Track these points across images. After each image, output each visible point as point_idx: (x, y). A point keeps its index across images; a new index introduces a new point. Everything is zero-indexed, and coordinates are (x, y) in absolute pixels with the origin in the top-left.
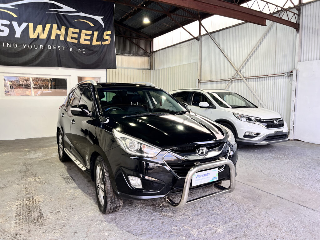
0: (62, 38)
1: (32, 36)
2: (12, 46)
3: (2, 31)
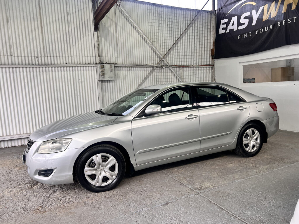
2: (248, 35)
3: (243, 24)
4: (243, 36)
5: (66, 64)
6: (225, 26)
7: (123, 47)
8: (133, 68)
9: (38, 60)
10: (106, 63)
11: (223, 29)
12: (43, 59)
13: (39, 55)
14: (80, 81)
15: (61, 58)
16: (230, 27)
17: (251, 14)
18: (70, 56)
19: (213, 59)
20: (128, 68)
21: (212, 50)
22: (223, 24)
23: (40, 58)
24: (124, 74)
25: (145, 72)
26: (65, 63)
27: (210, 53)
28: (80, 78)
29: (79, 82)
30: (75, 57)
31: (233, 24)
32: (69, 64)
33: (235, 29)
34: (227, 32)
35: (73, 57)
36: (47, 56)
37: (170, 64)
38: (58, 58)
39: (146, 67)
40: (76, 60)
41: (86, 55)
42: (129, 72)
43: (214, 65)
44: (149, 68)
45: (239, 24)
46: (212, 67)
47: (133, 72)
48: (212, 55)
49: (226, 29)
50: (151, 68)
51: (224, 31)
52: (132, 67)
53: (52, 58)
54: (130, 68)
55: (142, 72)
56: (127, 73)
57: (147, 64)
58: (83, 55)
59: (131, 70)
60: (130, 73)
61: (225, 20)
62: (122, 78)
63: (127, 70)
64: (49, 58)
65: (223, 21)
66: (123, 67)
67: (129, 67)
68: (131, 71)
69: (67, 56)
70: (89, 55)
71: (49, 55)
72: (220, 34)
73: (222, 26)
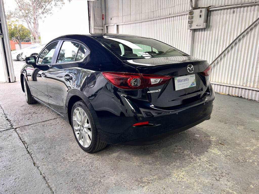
8: (239, 9)
20: (232, 10)
23: (154, 12)
24: (224, 19)
26: (169, 13)
28: (178, 28)
29: (176, 32)
30: (177, 6)
32: (172, 14)
35: (175, 6)
38: (165, 9)
40: (177, 10)
42: (231, 15)
47: (238, 15)
52: (237, 7)
54: (235, 10)
56: (230, 17)
59: (235, 12)
60: (233, 17)
63: (230, 13)
67: (234, 8)
68: (235, 14)
69: (171, 6)
70: (188, 2)
71: (159, 9)
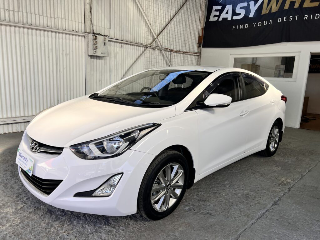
0: (297, 6)
1: (265, 11)
2: (244, 27)
3: (239, 14)
4: (239, 27)
5: (48, 26)
6: (218, 13)
7: (116, 16)
8: (125, 45)
9: (9, 15)
10: (100, 34)
11: (215, 16)
12: (16, 14)
13: (11, 8)
14: (64, 52)
15: (41, 17)
16: (223, 15)
17: (248, 4)
18: (52, 16)
19: (199, 46)
20: (120, 44)
21: (199, 38)
22: (216, 10)
23: (11, 13)
24: (115, 51)
25: (137, 51)
26: (45, 25)
27: (197, 40)
28: (64, 49)
29: (63, 54)
30: (60, 20)
31: (227, 13)
32: (51, 27)
33: (229, 19)
34: (219, 20)
35: (57, 18)
36: (23, 12)
37: (163, 47)
38: (37, 16)
39: (139, 46)
40: (61, 24)
41: (73, 19)
42: (120, 49)
43: (200, 54)
44: (141, 48)
45: (234, 13)
46: (198, 56)
47: (125, 50)
48: (199, 44)
49: (219, 16)
50: (144, 48)
51: (216, 19)
52: (124, 43)
53: (29, 15)
54: (122, 45)
55: (134, 51)
56: (119, 50)
57: (140, 42)
58: (70, 19)
59: (123, 47)
61: (218, 6)
62: (113, 55)
63: (119, 47)
64: (25, 14)
65: (215, 8)
66: (115, 42)
67: (122, 43)
68: (122, 49)
69: (49, 15)
70: (77, 20)
71: (24, 11)
72: (211, 21)
73: (214, 13)
